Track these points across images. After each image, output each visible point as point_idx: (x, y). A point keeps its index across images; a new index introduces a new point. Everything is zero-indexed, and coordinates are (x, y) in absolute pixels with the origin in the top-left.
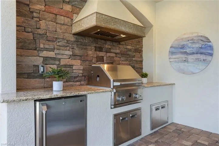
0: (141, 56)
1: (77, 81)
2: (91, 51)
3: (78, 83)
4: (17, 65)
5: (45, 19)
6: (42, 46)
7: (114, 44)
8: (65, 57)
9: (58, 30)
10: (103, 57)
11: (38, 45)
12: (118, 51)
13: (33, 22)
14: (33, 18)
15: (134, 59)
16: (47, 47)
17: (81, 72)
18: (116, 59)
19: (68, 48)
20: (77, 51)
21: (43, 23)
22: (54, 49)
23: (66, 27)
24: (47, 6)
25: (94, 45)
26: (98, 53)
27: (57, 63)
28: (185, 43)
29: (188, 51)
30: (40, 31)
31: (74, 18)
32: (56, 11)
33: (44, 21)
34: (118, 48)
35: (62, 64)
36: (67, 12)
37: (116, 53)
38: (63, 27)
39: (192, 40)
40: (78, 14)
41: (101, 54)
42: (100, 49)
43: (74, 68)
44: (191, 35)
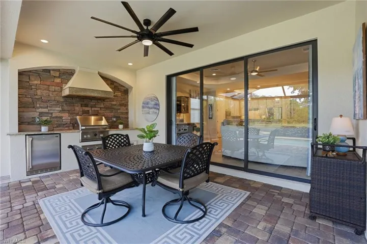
0: (127, 109)
1: (66, 127)
2: (78, 107)
3: (66, 128)
4: (19, 116)
5: (40, 89)
6: (38, 106)
7: (99, 101)
8: (55, 111)
9: (50, 95)
10: (89, 111)
11: (35, 105)
12: (102, 106)
13: (32, 92)
14: (32, 89)
15: (119, 111)
16: (42, 106)
17: (69, 121)
18: (102, 112)
19: (58, 106)
20: (66, 108)
21: (39, 92)
22: (47, 107)
23: (56, 93)
24: (42, 82)
25: (81, 103)
26: (84, 108)
27: (50, 115)
28: (148, 101)
29: (150, 106)
30: (37, 97)
31: (63, 86)
32: (48, 83)
33: (40, 90)
34: (102, 104)
35: (53, 116)
36: (58, 83)
37: (101, 108)
38: (54, 93)
39: (151, 99)
40: (66, 84)
41: (86, 109)
42: (86, 106)
43: (63, 118)
44: (150, 96)
